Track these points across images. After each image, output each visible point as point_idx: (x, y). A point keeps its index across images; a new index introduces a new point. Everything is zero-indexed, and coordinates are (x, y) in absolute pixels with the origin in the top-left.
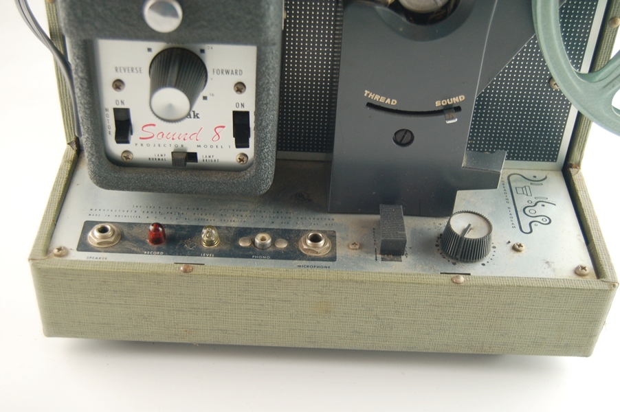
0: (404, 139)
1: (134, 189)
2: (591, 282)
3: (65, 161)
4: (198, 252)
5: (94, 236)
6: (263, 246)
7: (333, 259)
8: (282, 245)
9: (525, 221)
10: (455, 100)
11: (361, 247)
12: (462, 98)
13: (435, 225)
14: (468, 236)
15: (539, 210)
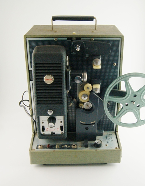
0: (87, 128)
1: (45, 139)
2: (118, 149)
3: (33, 136)
4: (55, 148)
5: (39, 147)
6: (66, 147)
7: (77, 148)
8: (69, 147)
9: (108, 141)
10: (94, 122)
11: (81, 146)
12: (95, 122)
13: (93, 142)
14: (98, 143)
15: (111, 139)
